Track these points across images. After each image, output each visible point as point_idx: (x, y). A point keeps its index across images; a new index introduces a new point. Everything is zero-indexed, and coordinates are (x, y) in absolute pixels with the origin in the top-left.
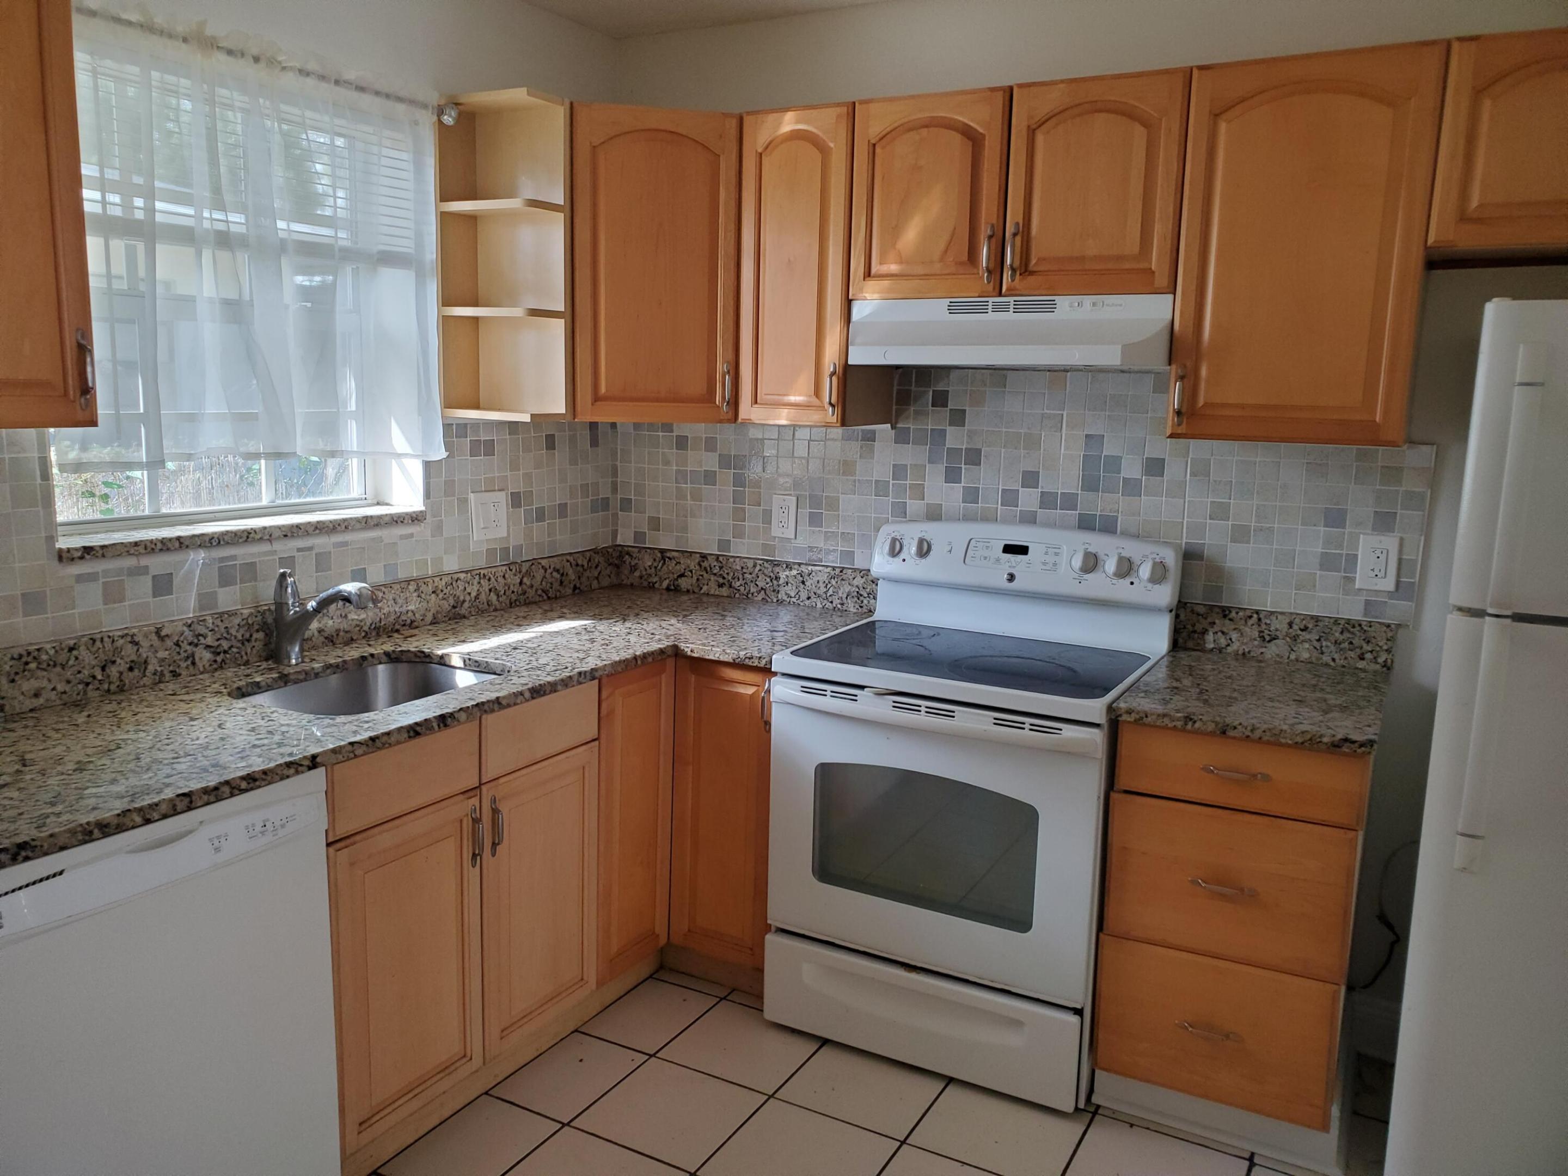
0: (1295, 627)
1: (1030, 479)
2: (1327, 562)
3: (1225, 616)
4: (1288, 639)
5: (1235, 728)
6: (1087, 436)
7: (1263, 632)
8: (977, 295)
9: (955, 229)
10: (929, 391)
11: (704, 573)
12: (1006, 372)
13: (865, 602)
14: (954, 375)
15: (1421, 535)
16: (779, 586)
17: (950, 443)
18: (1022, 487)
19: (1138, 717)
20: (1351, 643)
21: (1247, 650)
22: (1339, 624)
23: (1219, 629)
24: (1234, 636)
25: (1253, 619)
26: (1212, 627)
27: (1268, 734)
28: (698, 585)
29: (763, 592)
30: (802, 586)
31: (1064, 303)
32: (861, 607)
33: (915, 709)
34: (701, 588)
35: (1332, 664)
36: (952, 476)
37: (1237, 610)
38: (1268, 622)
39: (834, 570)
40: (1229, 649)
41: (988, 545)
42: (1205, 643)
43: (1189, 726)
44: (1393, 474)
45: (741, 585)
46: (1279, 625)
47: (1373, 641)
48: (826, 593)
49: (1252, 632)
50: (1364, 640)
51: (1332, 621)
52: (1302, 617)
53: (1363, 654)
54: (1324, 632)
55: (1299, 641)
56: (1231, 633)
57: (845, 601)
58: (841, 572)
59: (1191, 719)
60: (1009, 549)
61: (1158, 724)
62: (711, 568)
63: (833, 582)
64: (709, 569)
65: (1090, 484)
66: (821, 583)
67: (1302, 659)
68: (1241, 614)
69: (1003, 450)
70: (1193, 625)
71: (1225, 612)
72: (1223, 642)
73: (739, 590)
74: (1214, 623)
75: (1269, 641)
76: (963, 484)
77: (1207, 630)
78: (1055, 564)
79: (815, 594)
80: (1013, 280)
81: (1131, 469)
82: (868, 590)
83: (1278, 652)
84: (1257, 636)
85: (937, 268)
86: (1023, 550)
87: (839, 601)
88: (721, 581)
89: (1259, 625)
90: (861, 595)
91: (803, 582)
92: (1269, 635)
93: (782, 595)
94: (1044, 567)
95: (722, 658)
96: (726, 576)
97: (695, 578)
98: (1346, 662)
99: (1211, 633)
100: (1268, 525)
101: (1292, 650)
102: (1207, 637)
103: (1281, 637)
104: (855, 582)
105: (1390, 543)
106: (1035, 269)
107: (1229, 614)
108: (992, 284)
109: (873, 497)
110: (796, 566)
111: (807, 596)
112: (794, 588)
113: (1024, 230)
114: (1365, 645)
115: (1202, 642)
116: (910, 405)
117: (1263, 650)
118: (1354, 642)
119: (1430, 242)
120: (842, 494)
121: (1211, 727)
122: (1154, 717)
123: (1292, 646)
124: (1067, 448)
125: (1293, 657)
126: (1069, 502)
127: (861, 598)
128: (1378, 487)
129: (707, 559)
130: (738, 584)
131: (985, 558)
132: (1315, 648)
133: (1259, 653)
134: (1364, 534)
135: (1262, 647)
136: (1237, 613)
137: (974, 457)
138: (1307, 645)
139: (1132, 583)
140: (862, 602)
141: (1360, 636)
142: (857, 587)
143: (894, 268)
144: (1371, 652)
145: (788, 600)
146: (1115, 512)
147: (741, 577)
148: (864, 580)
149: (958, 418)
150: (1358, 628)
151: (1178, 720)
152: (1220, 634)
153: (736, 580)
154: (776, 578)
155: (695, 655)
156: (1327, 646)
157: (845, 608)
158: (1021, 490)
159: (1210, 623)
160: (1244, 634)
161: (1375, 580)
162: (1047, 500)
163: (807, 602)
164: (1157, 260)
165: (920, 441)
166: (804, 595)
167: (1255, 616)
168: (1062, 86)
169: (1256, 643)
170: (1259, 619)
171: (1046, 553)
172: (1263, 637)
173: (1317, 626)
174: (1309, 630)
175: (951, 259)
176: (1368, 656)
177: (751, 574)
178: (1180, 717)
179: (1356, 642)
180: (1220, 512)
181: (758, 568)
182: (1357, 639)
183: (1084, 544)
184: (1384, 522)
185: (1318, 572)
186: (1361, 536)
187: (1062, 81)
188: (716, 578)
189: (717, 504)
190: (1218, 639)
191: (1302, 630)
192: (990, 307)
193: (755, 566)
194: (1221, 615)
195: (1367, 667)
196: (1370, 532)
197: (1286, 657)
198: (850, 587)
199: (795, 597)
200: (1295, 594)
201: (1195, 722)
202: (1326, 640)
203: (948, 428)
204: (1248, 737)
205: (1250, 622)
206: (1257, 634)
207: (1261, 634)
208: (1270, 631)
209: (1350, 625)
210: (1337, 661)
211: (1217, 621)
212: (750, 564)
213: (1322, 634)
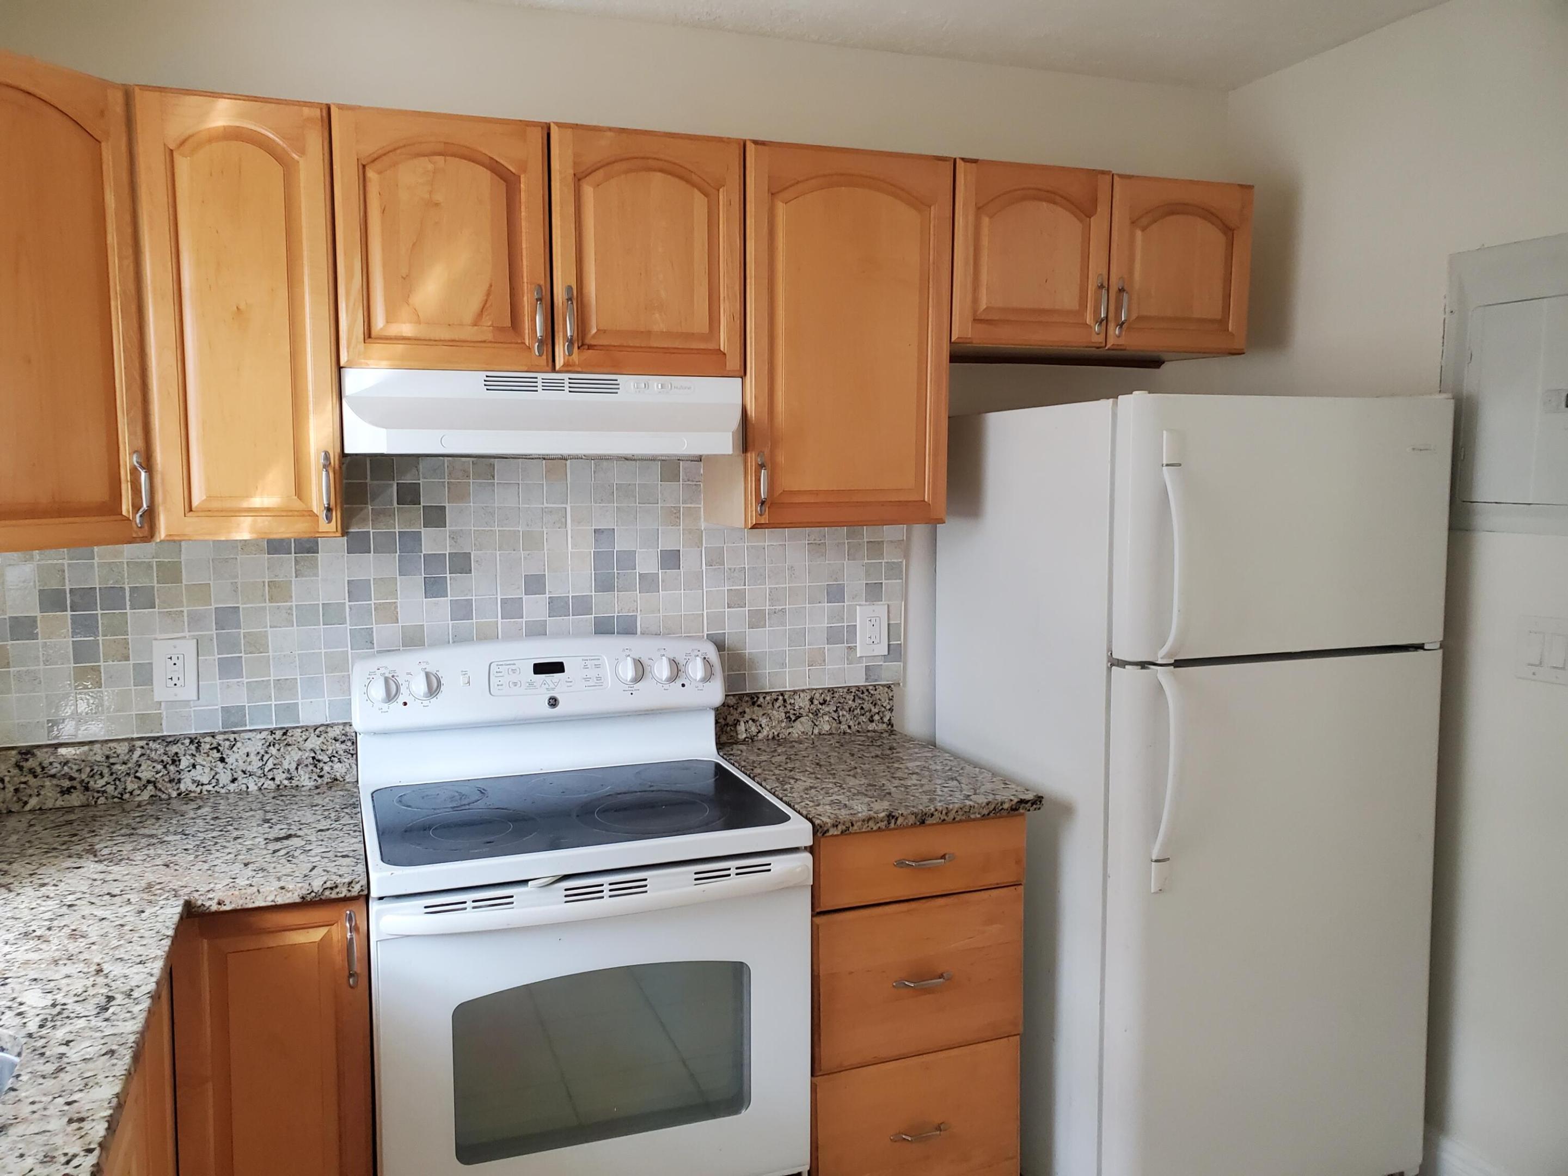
0: (816, 702)
1: (535, 584)
2: (833, 636)
3: (754, 703)
4: (810, 715)
5: (932, 815)
6: (595, 531)
7: (789, 712)
8: (526, 369)
9: (491, 286)
10: (391, 485)
11: (30, 778)
12: (492, 460)
13: (327, 768)
14: (422, 465)
15: (902, 601)
16: (179, 772)
17: (427, 547)
18: (526, 594)
19: (844, 827)
20: (862, 708)
21: (776, 733)
22: (851, 692)
23: (749, 717)
24: (764, 721)
25: (779, 701)
26: (743, 717)
27: (960, 813)
28: (19, 800)
29: (150, 787)
30: (221, 765)
31: (629, 384)
32: (321, 777)
33: (594, 893)
34: (26, 803)
35: (849, 731)
36: (434, 587)
37: (764, 695)
38: (793, 701)
39: (272, 733)
40: (761, 736)
41: (514, 667)
42: (737, 734)
43: (892, 825)
44: (876, 547)
45: (108, 783)
46: (802, 702)
47: (879, 702)
48: (261, 768)
49: (779, 714)
50: (872, 703)
51: (845, 690)
52: (821, 691)
53: (872, 717)
54: (840, 703)
55: (820, 715)
56: (760, 719)
57: (294, 773)
58: (285, 734)
59: (893, 817)
60: (541, 669)
61: (864, 830)
62: (43, 768)
63: (273, 750)
64: (39, 770)
65: (605, 584)
66: (253, 757)
67: (823, 732)
68: (768, 698)
69: (498, 553)
70: (725, 719)
71: (753, 699)
72: (754, 729)
73: (104, 792)
74: (745, 712)
75: (794, 721)
76: (449, 598)
77: (738, 721)
78: (599, 678)
79: (244, 772)
80: (570, 354)
81: (647, 563)
82: (329, 752)
83: (803, 730)
84: (784, 717)
85: (468, 333)
86: (557, 668)
87: (284, 776)
88: (66, 784)
89: (785, 707)
90: (319, 761)
91: (222, 760)
92: (794, 714)
93: (185, 786)
94: (588, 683)
95: (280, 901)
96: (76, 775)
97: (11, 788)
98: (860, 727)
99: (742, 724)
100: (781, 607)
101: (815, 725)
102: (739, 728)
103: (804, 714)
104: (309, 745)
105: (880, 610)
106: (593, 342)
107: (757, 700)
108: (544, 357)
109: (322, 626)
110: (208, 739)
111: (230, 778)
112: (207, 770)
113: (578, 297)
114: (873, 708)
115: (735, 734)
116: (367, 503)
117: (790, 730)
118: (864, 707)
119: (953, 340)
120: (271, 627)
121: (912, 820)
122: (860, 824)
123: (815, 721)
124: (574, 546)
125: (816, 731)
126: (583, 606)
127: (321, 765)
128: (866, 561)
129: (33, 755)
130: (101, 782)
131: (515, 684)
132: (834, 719)
133: (787, 734)
134: (860, 605)
135: (789, 728)
136: (764, 698)
137: (462, 563)
138: (826, 718)
139: (683, 685)
140: (322, 769)
141: (868, 701)
142: (313, 750)
143: (407, 329)
144: (878, 713)
145: (198, 790)
146: (633, 611)
147: (106, 771)
148: (321, 739)
149: (436, 517)
150: (866, 693)
151: (881, 821)
152: (750, 722)
153: (97, 777)
154: (174, 762)
155: (228, 908)
156: (843, 716)
157: (294, 783)
158: (525, 597)
159: (741, 713)
160: (773, 718)
161: (874, 646)
162: (557, 607)
163: (232, 787)
164: (725, 340)
165: (385, 546)
166: (224, 778)
167: (781, 698)
168: (609, 134)
169: (783, 725)
170: (785, 701)
171: (586, 667)
172: (789, 717)
173: (833, 697)
174: (827, 703)
175: (490, 323)
176: (877, 718)
177: (124, 763)
178: (883, 817)
179: (867, 706)
180: (737, 600)
181: (138, 752)
182: (866, 704)
183: (624, 650)
184: (874, 592)
185: (826, 646)
186: (858, 607)
187: (610, 129)
188: (55, 781)
189: (42, 667)
190: (750, 728)
191: (821, 704)
192: (540, 384)
193: (132, 750)
194: (750, 703)
195: (876, 728)
196: (864, 603)
197: (810, 733)
198: (300, 753)
199: (209, 784)
200: (809, 670)
201: (897, 819)
202: (843, 709)
203: (423, 530)
204: (944, 820)
205: (777, 705)
206: (783, 715)
207: (788, 715)
208: (794, 710)
209: (859, 692)
210: (853, 727)
211: (747, 710)
212: (123, 749)
213: (839, 705)
